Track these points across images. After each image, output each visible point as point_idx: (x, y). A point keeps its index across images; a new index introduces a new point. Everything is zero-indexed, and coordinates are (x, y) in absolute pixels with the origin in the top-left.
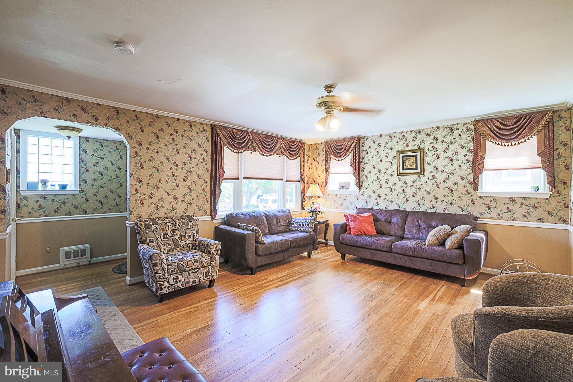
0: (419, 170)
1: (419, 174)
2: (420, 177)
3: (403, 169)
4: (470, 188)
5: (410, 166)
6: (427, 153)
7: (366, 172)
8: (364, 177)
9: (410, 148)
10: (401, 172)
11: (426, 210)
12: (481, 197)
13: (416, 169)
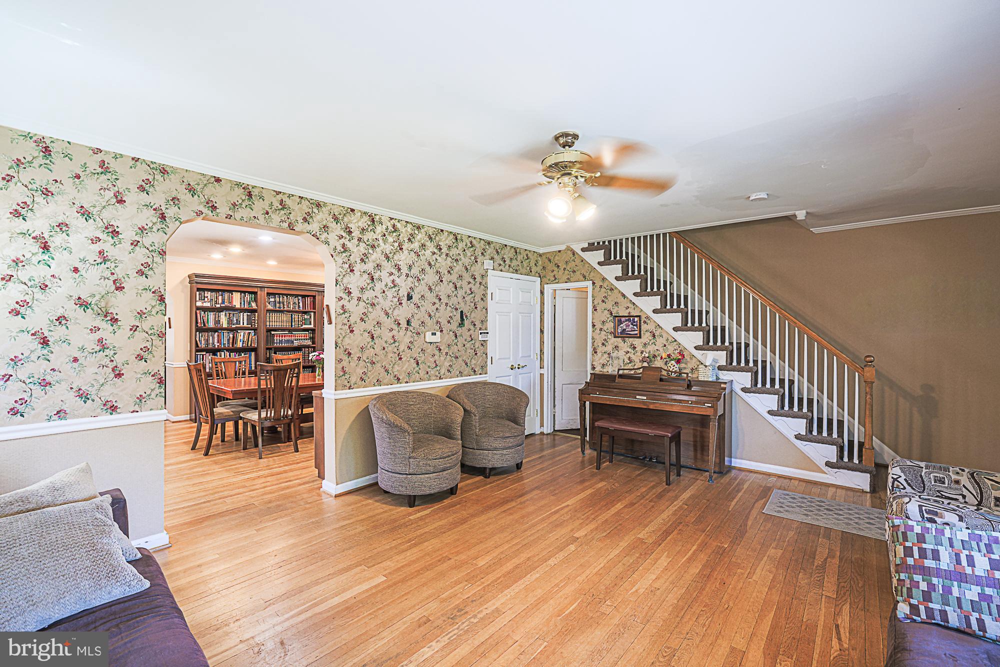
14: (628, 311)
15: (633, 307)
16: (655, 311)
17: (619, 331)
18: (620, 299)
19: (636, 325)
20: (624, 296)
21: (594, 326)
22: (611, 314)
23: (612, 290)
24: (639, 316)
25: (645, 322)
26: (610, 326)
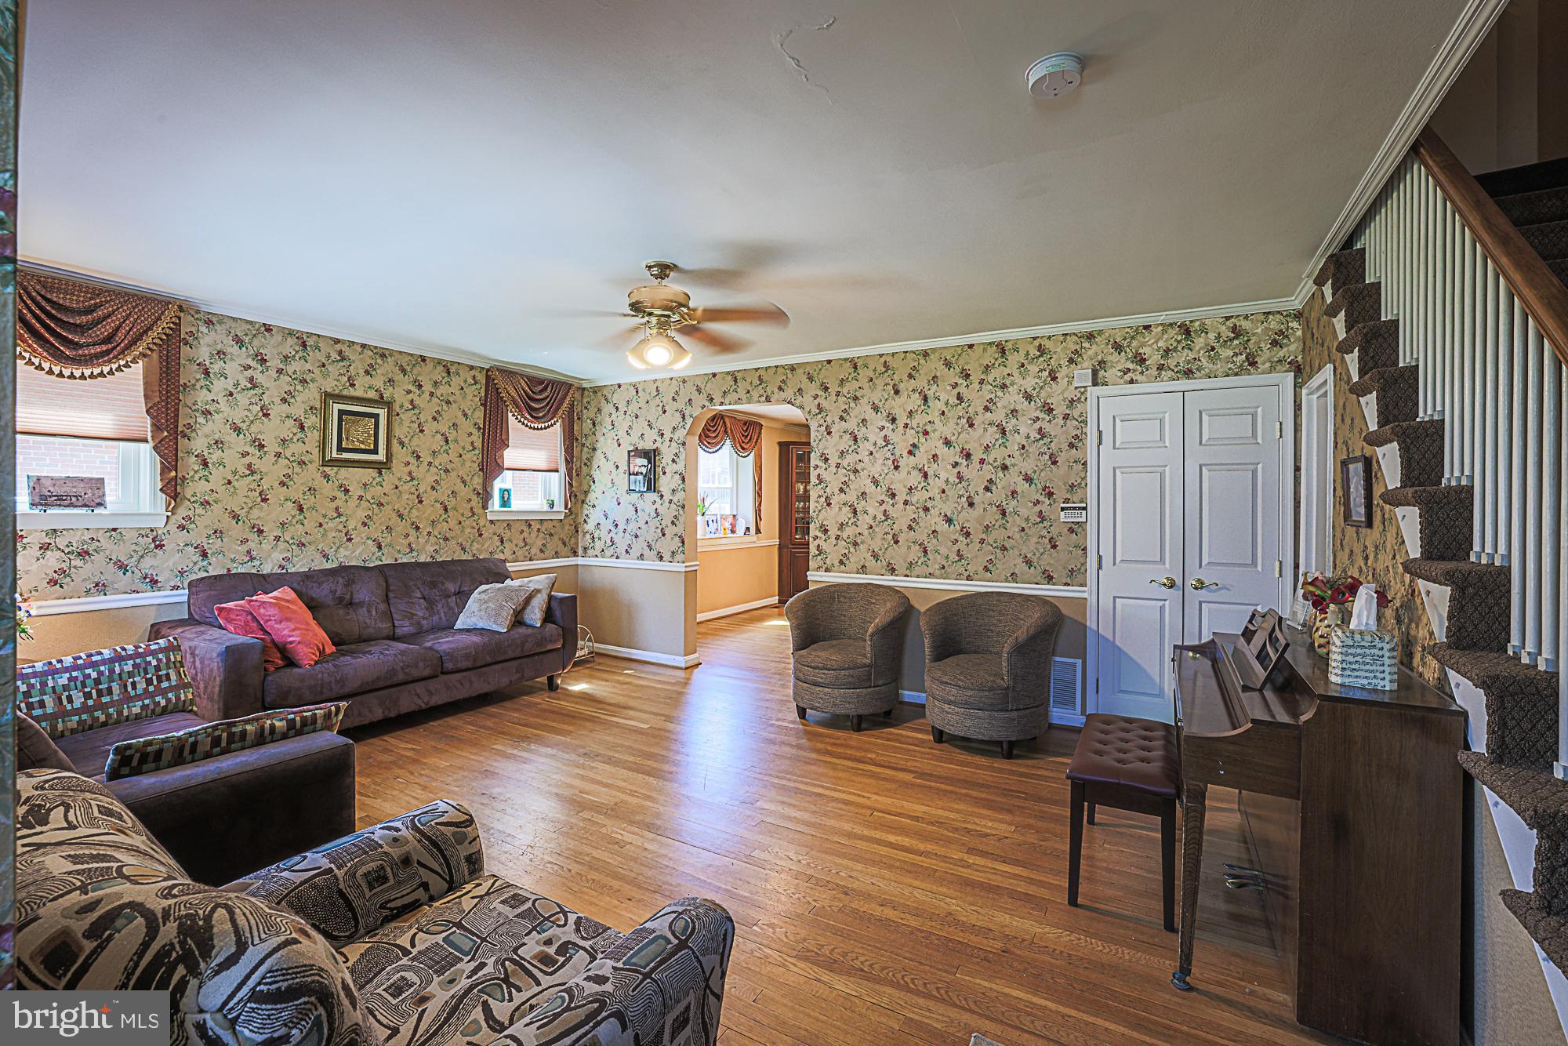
0: (381, 456)
1: (380, 467)
2: (380, 473)
3: (340, 449)
4: (476, 502)
5: (358, 441)
6: (398, 415)
7: (199, 444)
8: (193, 463)
9: (358, 392)
10: (335, 455)
11: (396, 560)
12: (492, 522)
13: (375, 451)
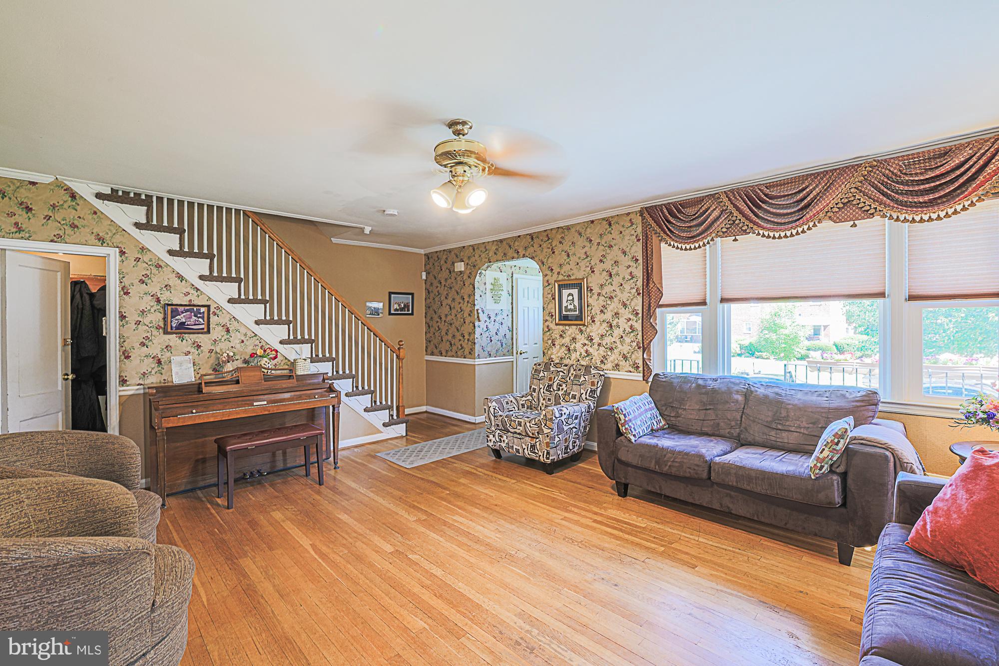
14: (188, 298)
15: (196, 294)
16: (231, 301)
17: (174, 325)
18: (173, 281)
19: (203, 318)
20: (181, 278)
21: (123, 317)
22: (158, 301)
23: (158, 266)
24: (208, 306)
25: (215, 314)
26: (156, 317)
